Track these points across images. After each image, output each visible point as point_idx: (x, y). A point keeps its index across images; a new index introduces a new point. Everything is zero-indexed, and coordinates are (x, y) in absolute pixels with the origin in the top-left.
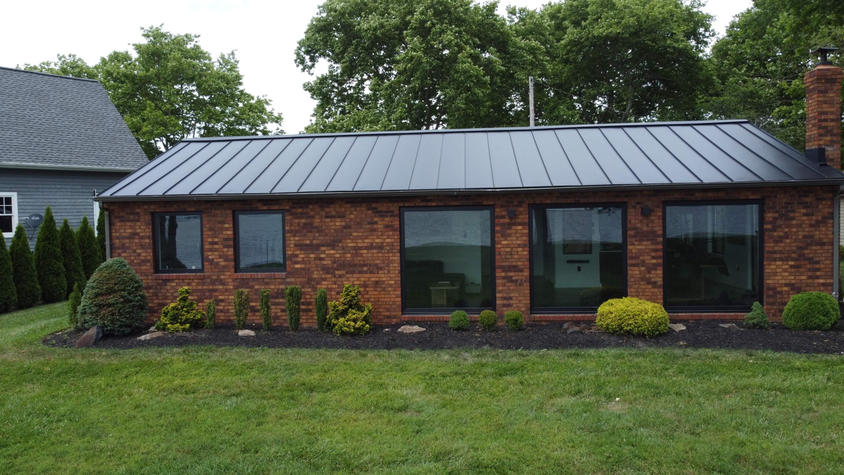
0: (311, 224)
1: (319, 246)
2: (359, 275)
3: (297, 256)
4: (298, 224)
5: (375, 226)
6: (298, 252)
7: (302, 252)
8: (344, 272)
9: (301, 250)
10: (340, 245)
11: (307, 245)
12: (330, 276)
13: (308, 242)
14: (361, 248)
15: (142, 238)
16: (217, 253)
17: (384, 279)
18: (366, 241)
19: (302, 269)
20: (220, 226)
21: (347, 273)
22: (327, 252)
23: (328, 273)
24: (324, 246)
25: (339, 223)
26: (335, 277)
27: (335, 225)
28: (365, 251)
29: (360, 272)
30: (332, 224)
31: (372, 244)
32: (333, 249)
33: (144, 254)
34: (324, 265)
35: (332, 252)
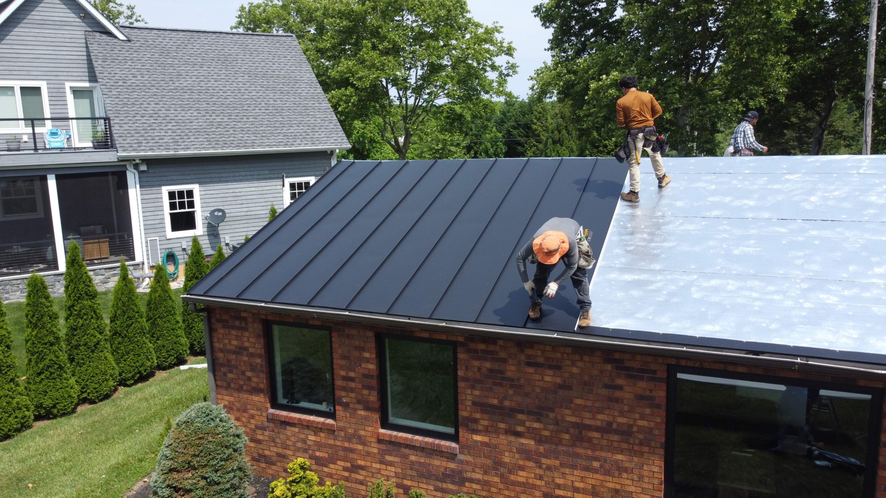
0: (502, 372)
1: (513, 411)
2: (583, 474)
3: (476, 421)
4: (479, 369)
5: (618, 394)
6: (478, 416)
7: (486, 416)
8: (557, 463)
9: (482, 412)
10: (551, 415)
11: (493, 406)
12: (531, 464)
13: (495, 402)
14: (589, 428)
15: (252, 355)
16: (353, 395)
17: (632, 489)
18: (600, 417)
19: (484, 444)
20: (356, 353)
21: (562, 465)
22: (528, 424)
23: (529, 459)
24: (522, 412)
25: (549, 378)
26: (540, 467)
27: (543, 380)
28: (596, 435)
29: (587, 469)
30: (537, 377)
31: (610, 424)
32: (538, 421)
33: (255, 380)
34: (523, 444)
35: (536, 425)
